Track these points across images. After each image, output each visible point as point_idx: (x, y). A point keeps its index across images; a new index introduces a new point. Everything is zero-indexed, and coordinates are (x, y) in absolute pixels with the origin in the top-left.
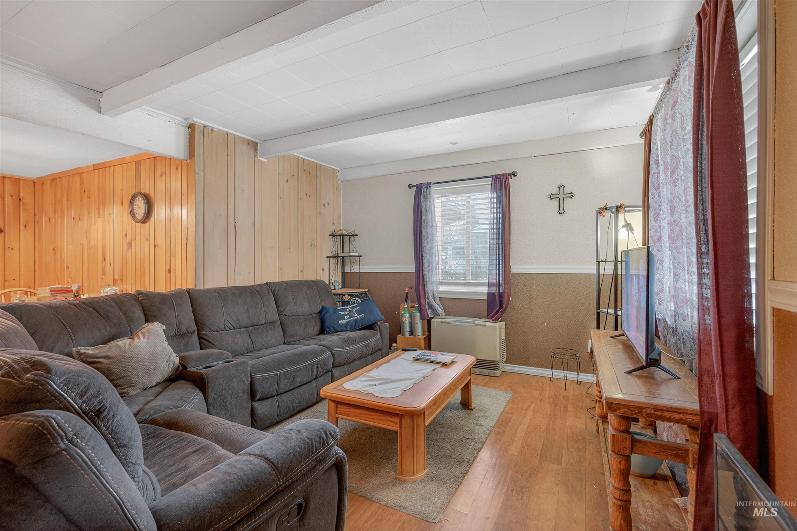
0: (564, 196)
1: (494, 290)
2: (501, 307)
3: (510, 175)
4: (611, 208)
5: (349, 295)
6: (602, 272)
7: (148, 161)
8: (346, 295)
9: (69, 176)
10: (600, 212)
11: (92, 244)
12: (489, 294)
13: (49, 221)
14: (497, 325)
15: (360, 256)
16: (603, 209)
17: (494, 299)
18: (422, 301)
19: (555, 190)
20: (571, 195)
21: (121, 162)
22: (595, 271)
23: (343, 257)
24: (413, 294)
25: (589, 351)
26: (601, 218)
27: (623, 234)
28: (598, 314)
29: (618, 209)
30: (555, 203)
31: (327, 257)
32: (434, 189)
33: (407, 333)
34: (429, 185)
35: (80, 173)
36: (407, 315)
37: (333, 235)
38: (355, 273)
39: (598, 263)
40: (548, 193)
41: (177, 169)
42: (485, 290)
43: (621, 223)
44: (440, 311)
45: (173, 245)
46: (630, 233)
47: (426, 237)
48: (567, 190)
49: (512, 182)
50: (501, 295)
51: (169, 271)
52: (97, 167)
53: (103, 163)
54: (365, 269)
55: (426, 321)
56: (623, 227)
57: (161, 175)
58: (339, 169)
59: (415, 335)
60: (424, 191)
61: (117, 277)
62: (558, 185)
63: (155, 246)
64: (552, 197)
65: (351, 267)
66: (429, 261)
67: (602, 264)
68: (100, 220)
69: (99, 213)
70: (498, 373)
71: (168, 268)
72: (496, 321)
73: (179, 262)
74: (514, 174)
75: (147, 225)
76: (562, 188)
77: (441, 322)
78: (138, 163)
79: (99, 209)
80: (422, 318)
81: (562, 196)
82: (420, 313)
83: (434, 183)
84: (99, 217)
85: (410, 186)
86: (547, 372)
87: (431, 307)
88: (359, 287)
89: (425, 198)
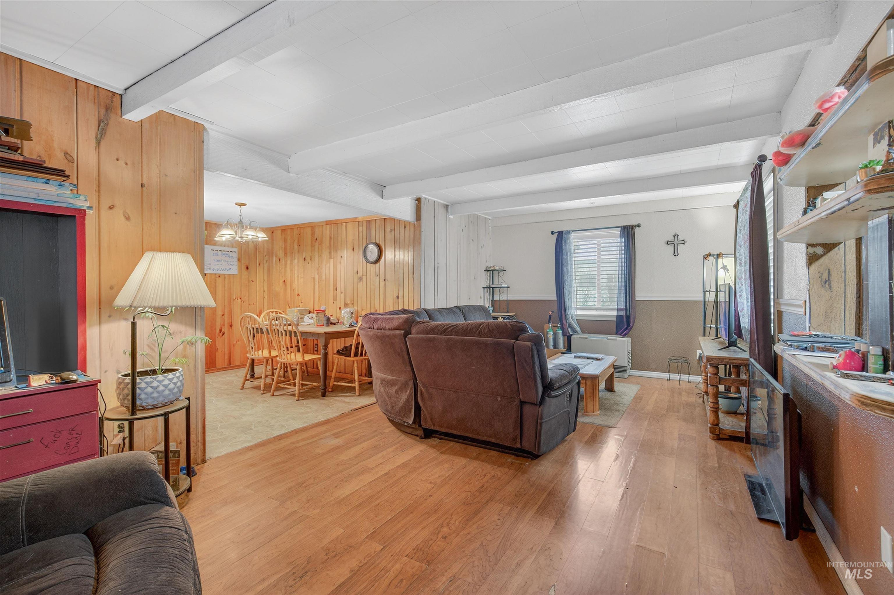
0: (677, 242)
1: (622, 313)
2: (628, 325)
3: (636, 226)
4: (713, 255)
5: (502, 317)
6: (707, 299)
7: (378, 221)
8: (500, 318)
9: (300, 228)
10: (706, 257)
11: (324, 277)
12: (618, 317)
13: (279, 260)
14: (625, 339)
15: (509, 287)
16: (707, 255)
17: (623, 321)
18: (564, 322)
19: (671, 238)
20: (684, 242)
21: (353, 221)
22: (702, 299)
23: (493, 288)
24: (555, 316)
25: (697, 358)
26: (706, 261)
27: (721, 273)
28: (704, 328)
29: (718, 256)
30: (671, 248)
31: (483, 288)
32: (573, 235)
33: (551, 347)
34: (568, 232)
35: (312, 227)
36: (551, 333)
37: (487, 271)
38: (503, 300)
39: (704, 292)
40: (666, 240)
41: (405, 227)
42: (615, 313)
43: (720, 265)
44: (578, 329)
45: (401, 279)
46: (727, 273)
47: (566, 273)
48: (681, 238)
49: (637, 230)
50: (628, 317)
51: (398, 297)
52: (328, 223)
53: (336, 220)
54: (513, 297)
55: (566, 338)
56: (721, 268)
57: (391, 231)
58: (490, 218)
59: (558, 348)
60: (564, 237)
61: (348, 302)
62: (673, 234)
63: (384, 280)
64: (669, 243)
65: (500, 296)
66: (569, 291)
67: (707, 294)
68: (332, 261)
69: (330, 256)
70: (626, 375)
71: (396, 295)
72: (624, 336)
73: (406, 290)
74: (639, 226)
75: (377, 265)
76: (676, 237)
77: (580, 338)
78: (369, 222)
79: (330, 253)
80: (564, 335)
81: (676, 242)
82: (562, 330)
83: (572, 231)
84: (331, 258)
85: (552, 233)
86: (665, 375)
87: (571, 326)
88: (508, 312)
89: (566, 242)
